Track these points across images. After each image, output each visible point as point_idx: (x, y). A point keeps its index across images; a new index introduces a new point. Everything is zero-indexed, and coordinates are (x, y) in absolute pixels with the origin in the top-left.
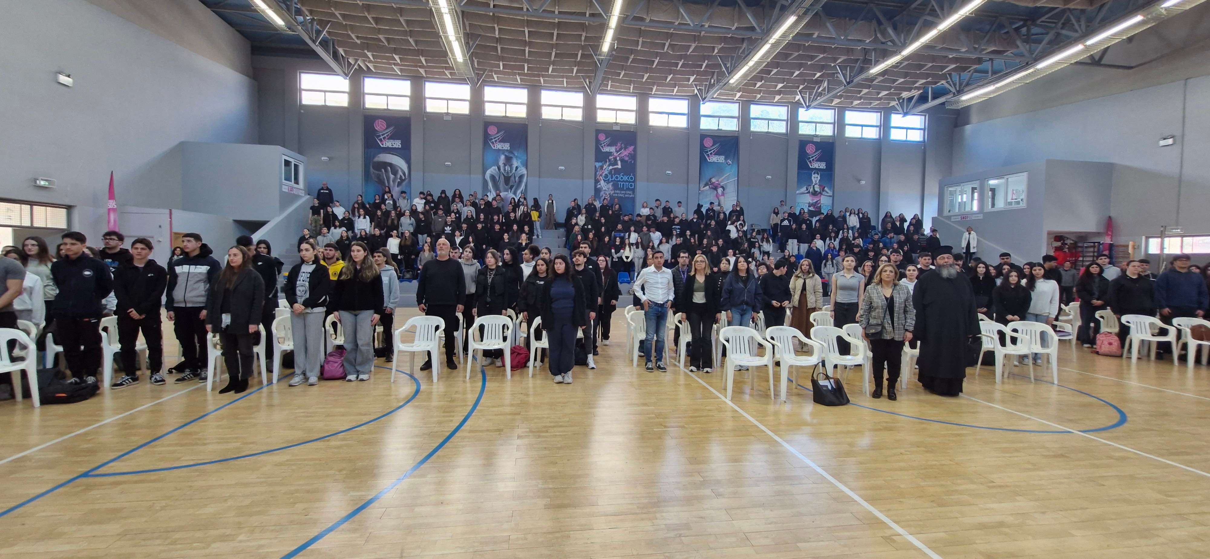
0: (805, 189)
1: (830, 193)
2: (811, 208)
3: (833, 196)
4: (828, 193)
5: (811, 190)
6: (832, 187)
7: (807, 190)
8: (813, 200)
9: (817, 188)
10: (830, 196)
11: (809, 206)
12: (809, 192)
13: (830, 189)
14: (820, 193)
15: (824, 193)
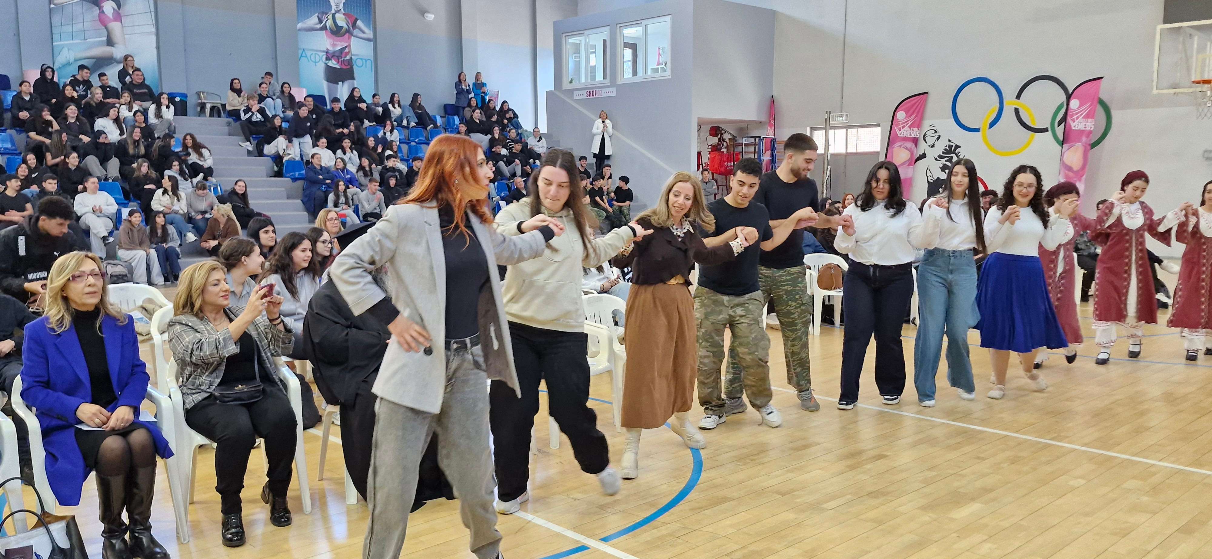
0: (317, 20)
1: (369, 34)
2: (333, 63)
3: (374, 40)
4: (364, 32)
5: (329, 23)
6: (372, 21)
7: (320, 21)
8: (334, 45)
9: (341, 21)
10: (368, 40)
11: (328, 59)
12: (324, 28)
13: (368, 25)
14: (348, 31)
15: (356, 32)
